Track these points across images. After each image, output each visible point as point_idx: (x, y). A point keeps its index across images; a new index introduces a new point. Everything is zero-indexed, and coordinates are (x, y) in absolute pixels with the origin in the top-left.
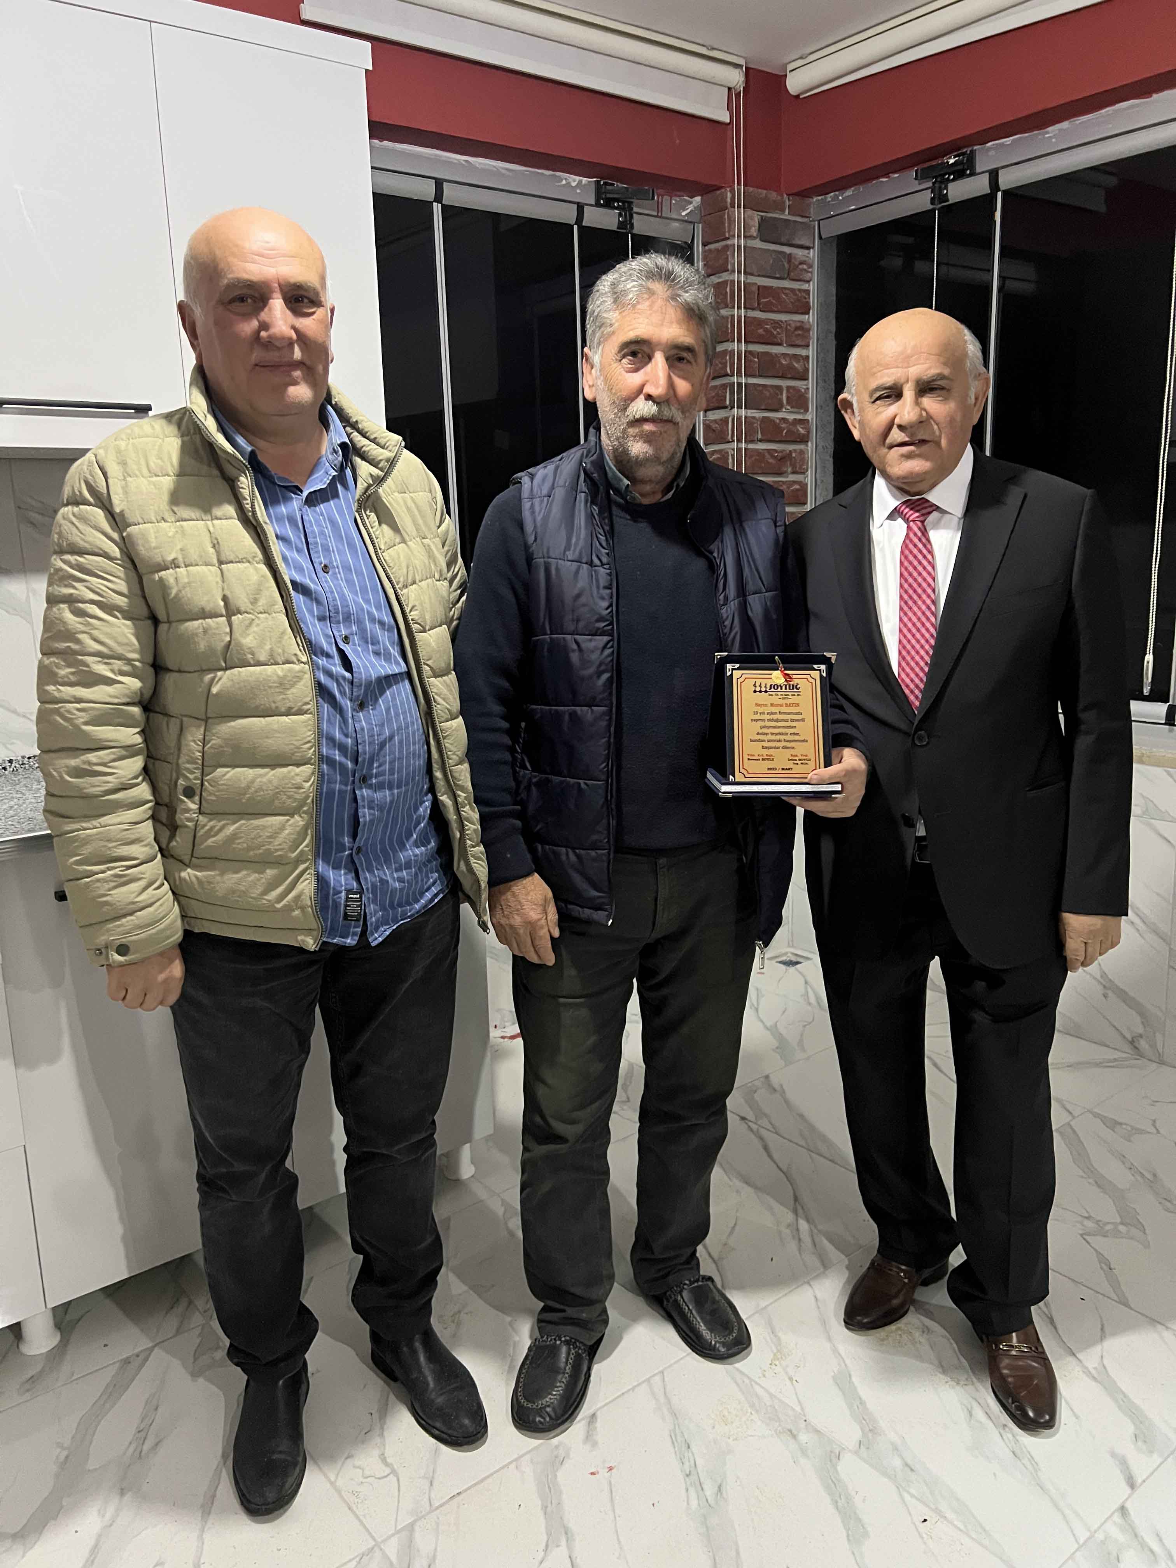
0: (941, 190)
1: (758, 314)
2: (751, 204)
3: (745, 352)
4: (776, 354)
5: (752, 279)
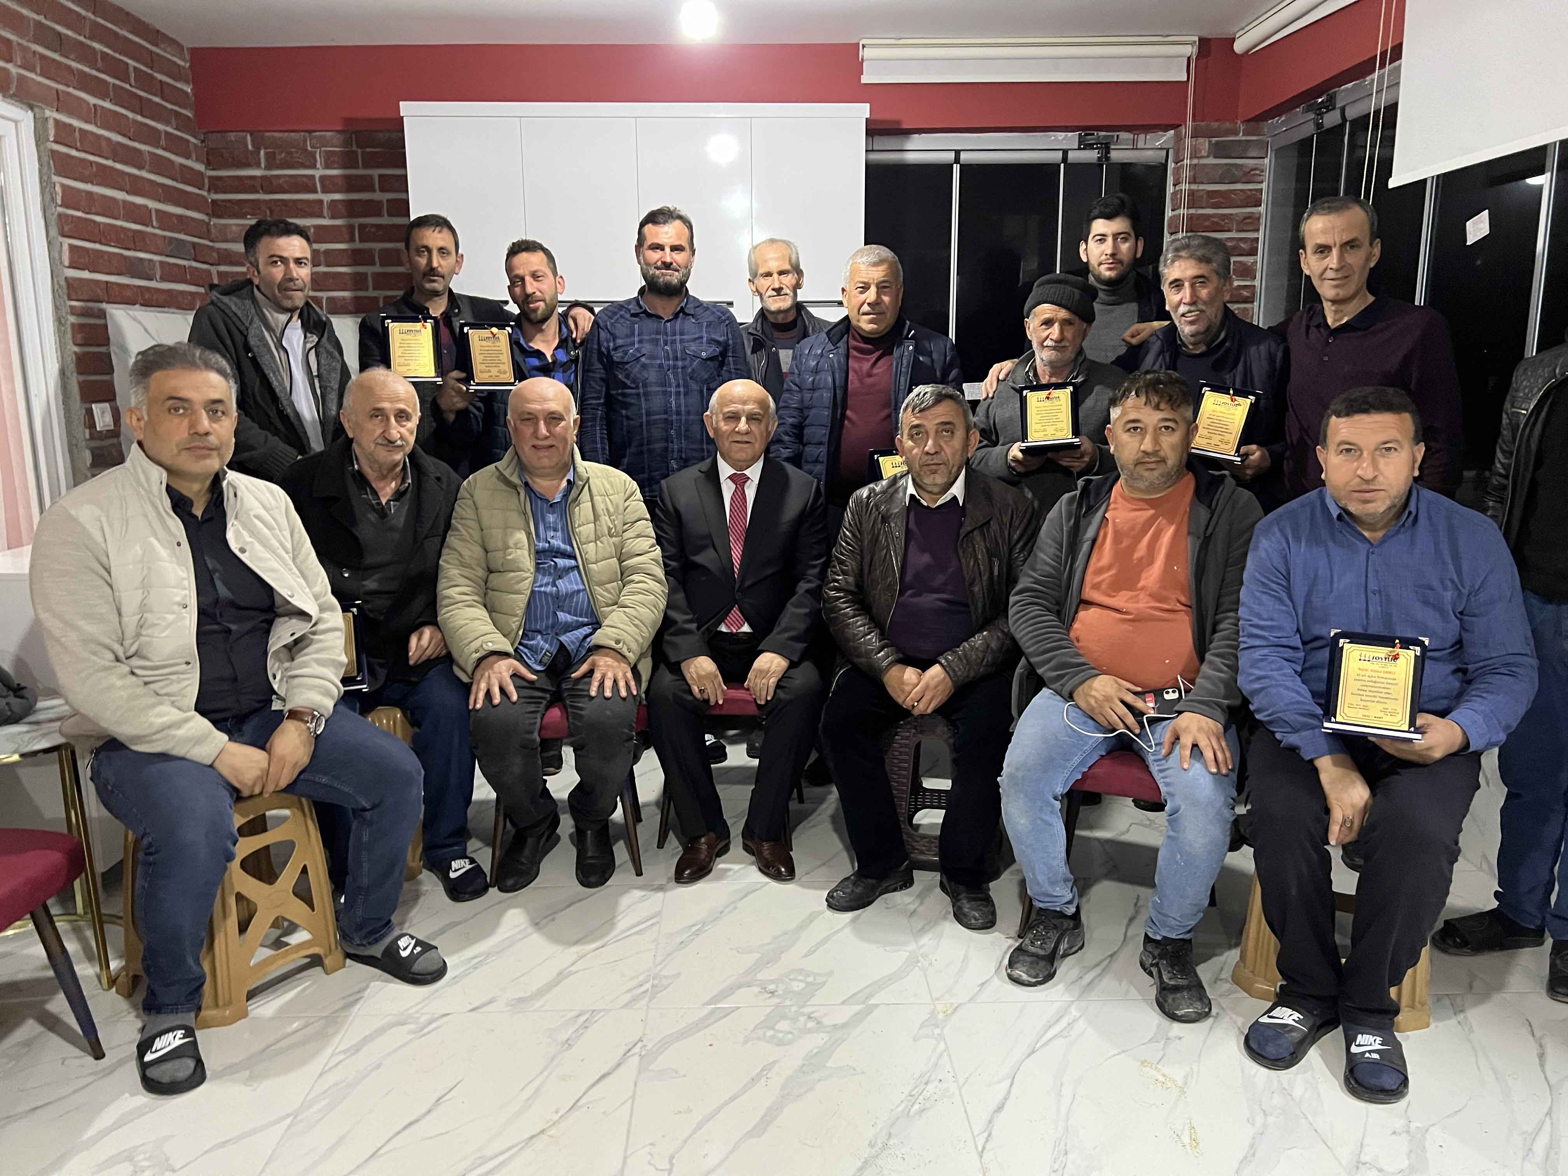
0: (1319, 120)
1: (1207, 211)
2: (1203, 134)
5: (1202, 187)
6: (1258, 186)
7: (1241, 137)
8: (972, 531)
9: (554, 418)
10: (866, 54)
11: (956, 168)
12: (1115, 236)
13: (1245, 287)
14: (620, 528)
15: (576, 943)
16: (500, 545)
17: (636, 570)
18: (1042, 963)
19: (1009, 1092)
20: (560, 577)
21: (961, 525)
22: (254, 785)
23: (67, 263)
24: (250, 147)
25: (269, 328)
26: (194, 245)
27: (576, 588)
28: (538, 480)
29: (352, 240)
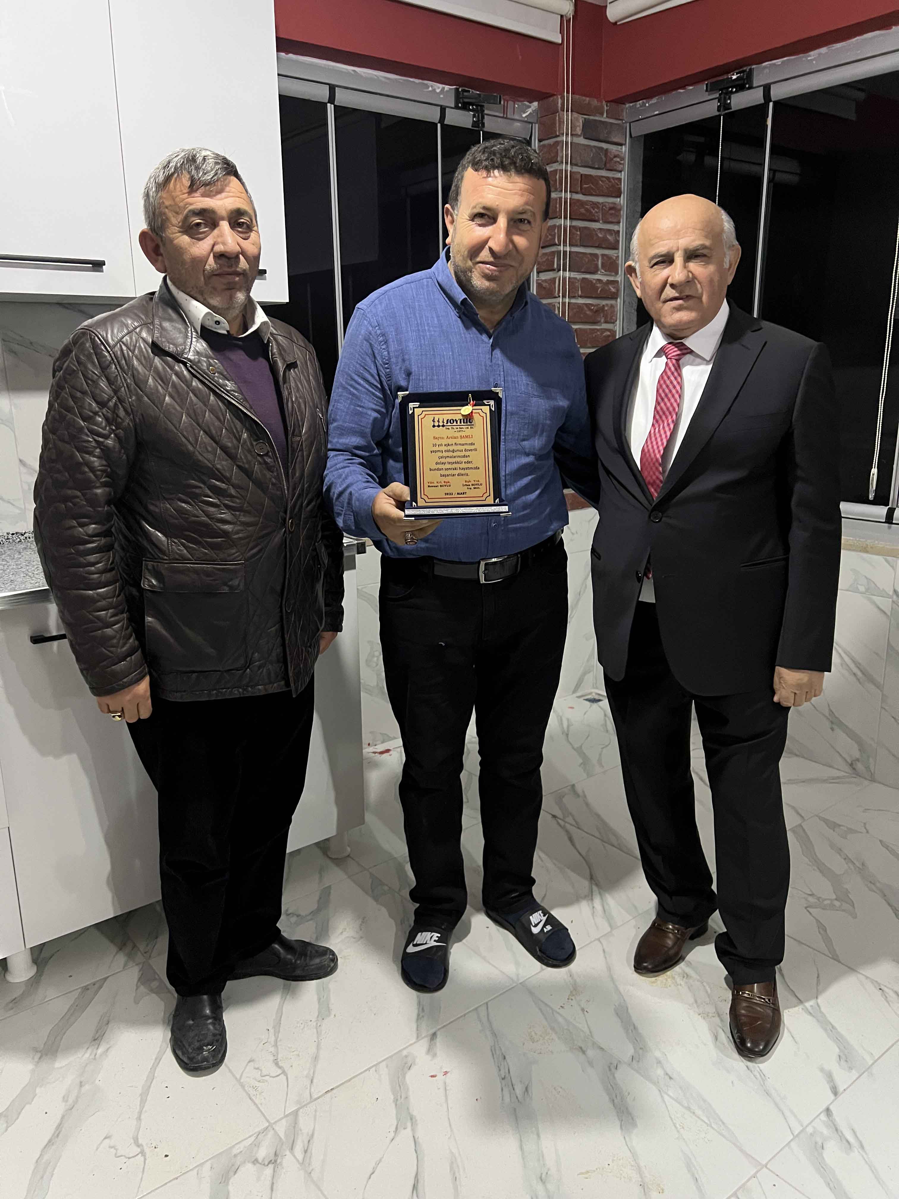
0: (725, 100)
1: (580, 197)
2: (577, 109)
3: (570, 227)
4: (594, 230)
5: (576, 169)
6: (618, 175)
7: (604, 118)
11: (331, 113)
13: (611, 282)
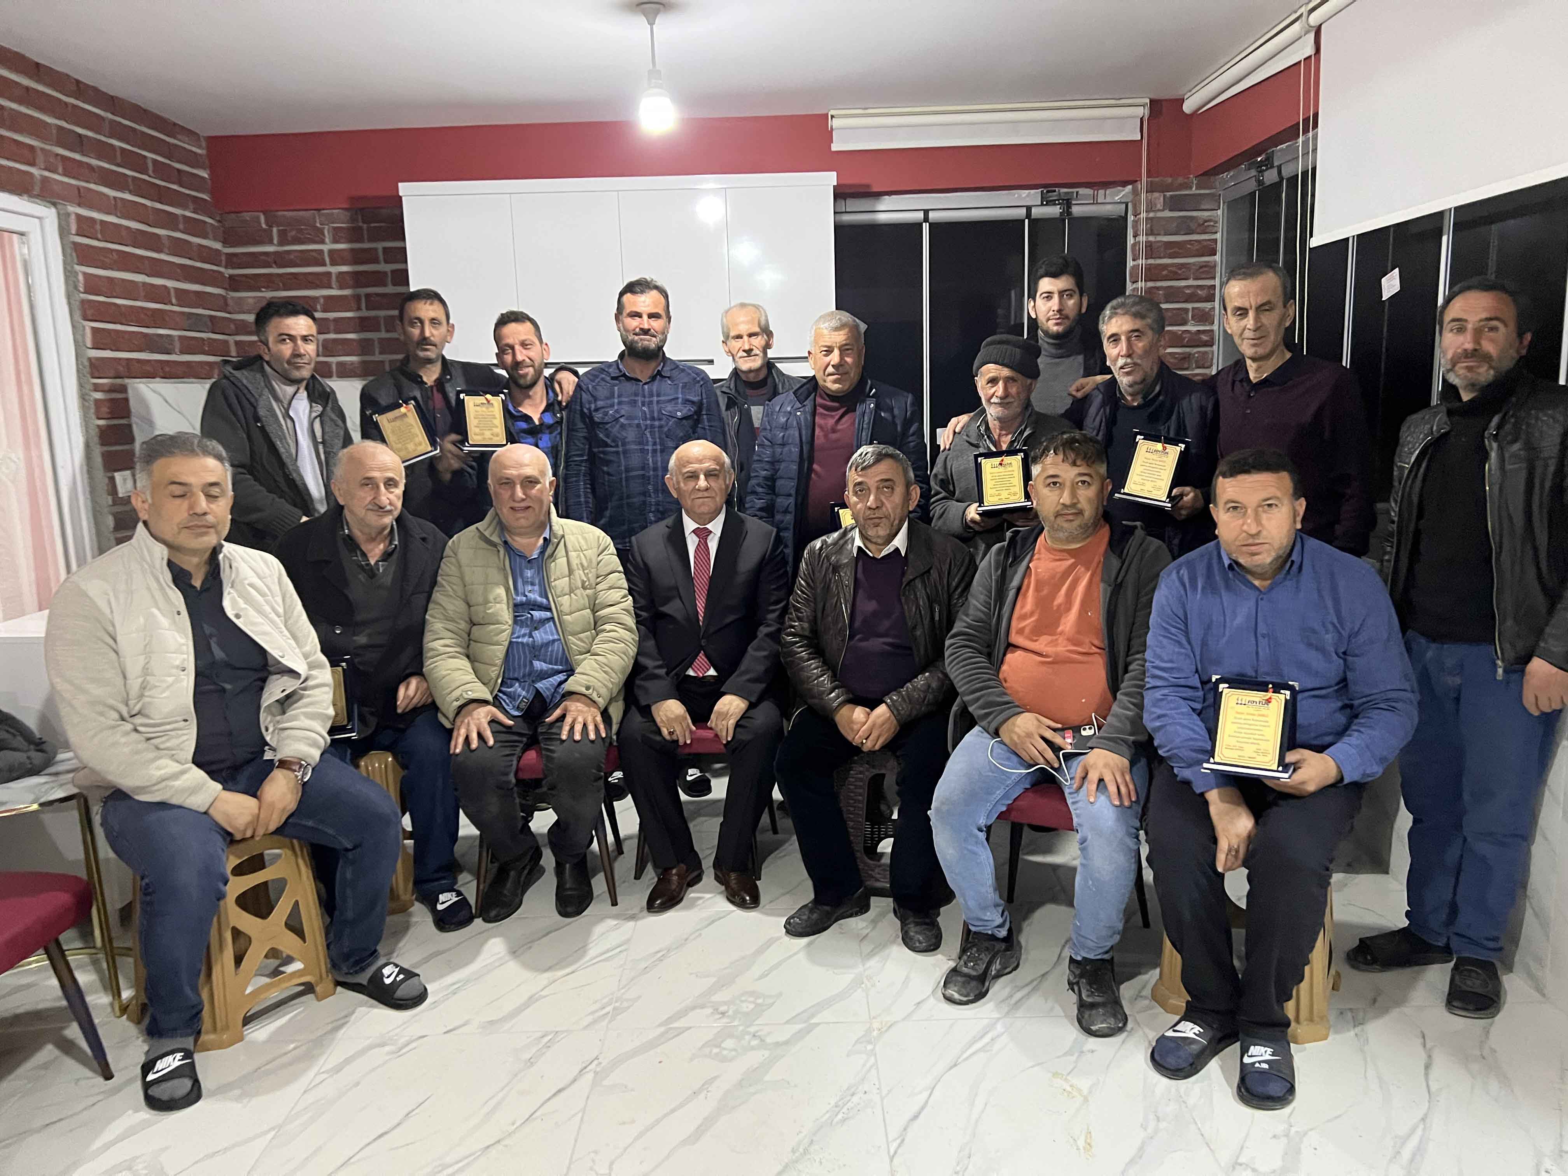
0: (1259, 177)
1: (1164, 261)
2: (1158, 189)
3: (1149, 287)
4: (1181, 287)
5: (1159, 238)
6: (1213, 237)
7: (1194, 191)
8: (914, 579)
9: (530, 482)
10: (836, 123)
11: (926, 227)
12: (1061, 293)
13: (1204, 332)
14: (593, 581)
15: (550, 969)
16: (481, 600)
17: (608, 620)
18: (974, 984)
19: (927, 1102)
20: (536, 629)
21: (903, 574)
22: (245, 830)
23: (89, 345)
24: (264, 226)
25: (277, 399)
26: (211, 317)
27: (551, 638)
28: (517, 538)
29: (359, 309)
